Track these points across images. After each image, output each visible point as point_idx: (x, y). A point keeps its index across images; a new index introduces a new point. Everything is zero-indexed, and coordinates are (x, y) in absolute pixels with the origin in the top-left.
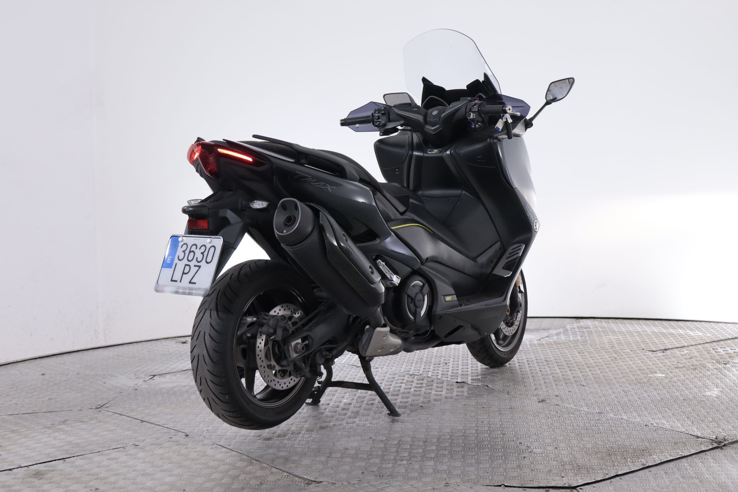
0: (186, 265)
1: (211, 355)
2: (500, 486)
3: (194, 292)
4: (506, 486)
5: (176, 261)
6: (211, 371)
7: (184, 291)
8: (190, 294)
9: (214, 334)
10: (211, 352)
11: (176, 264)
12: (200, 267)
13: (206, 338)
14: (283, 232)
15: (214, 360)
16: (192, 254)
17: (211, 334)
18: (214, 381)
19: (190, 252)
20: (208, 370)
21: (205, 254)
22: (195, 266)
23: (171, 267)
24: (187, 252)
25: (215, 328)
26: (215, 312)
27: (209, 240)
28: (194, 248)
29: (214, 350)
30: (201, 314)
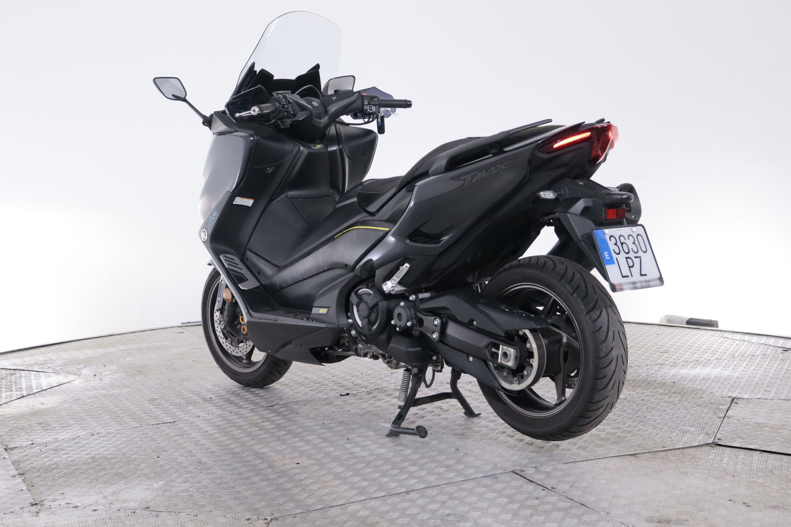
0: (626, 258)
3: (651, 283)
5: (615, 256)
7: (642, 285)
8: (649, 286)
11: (617, 258)
12: (640, 257)
13: (621, 337)
16: (624, 245)
19: (622, 244)
21: (637, 243)
22: (635, 257)
23: (614, 263)
24: (619, 244)
28: (622, 239)
30: (604, 313)
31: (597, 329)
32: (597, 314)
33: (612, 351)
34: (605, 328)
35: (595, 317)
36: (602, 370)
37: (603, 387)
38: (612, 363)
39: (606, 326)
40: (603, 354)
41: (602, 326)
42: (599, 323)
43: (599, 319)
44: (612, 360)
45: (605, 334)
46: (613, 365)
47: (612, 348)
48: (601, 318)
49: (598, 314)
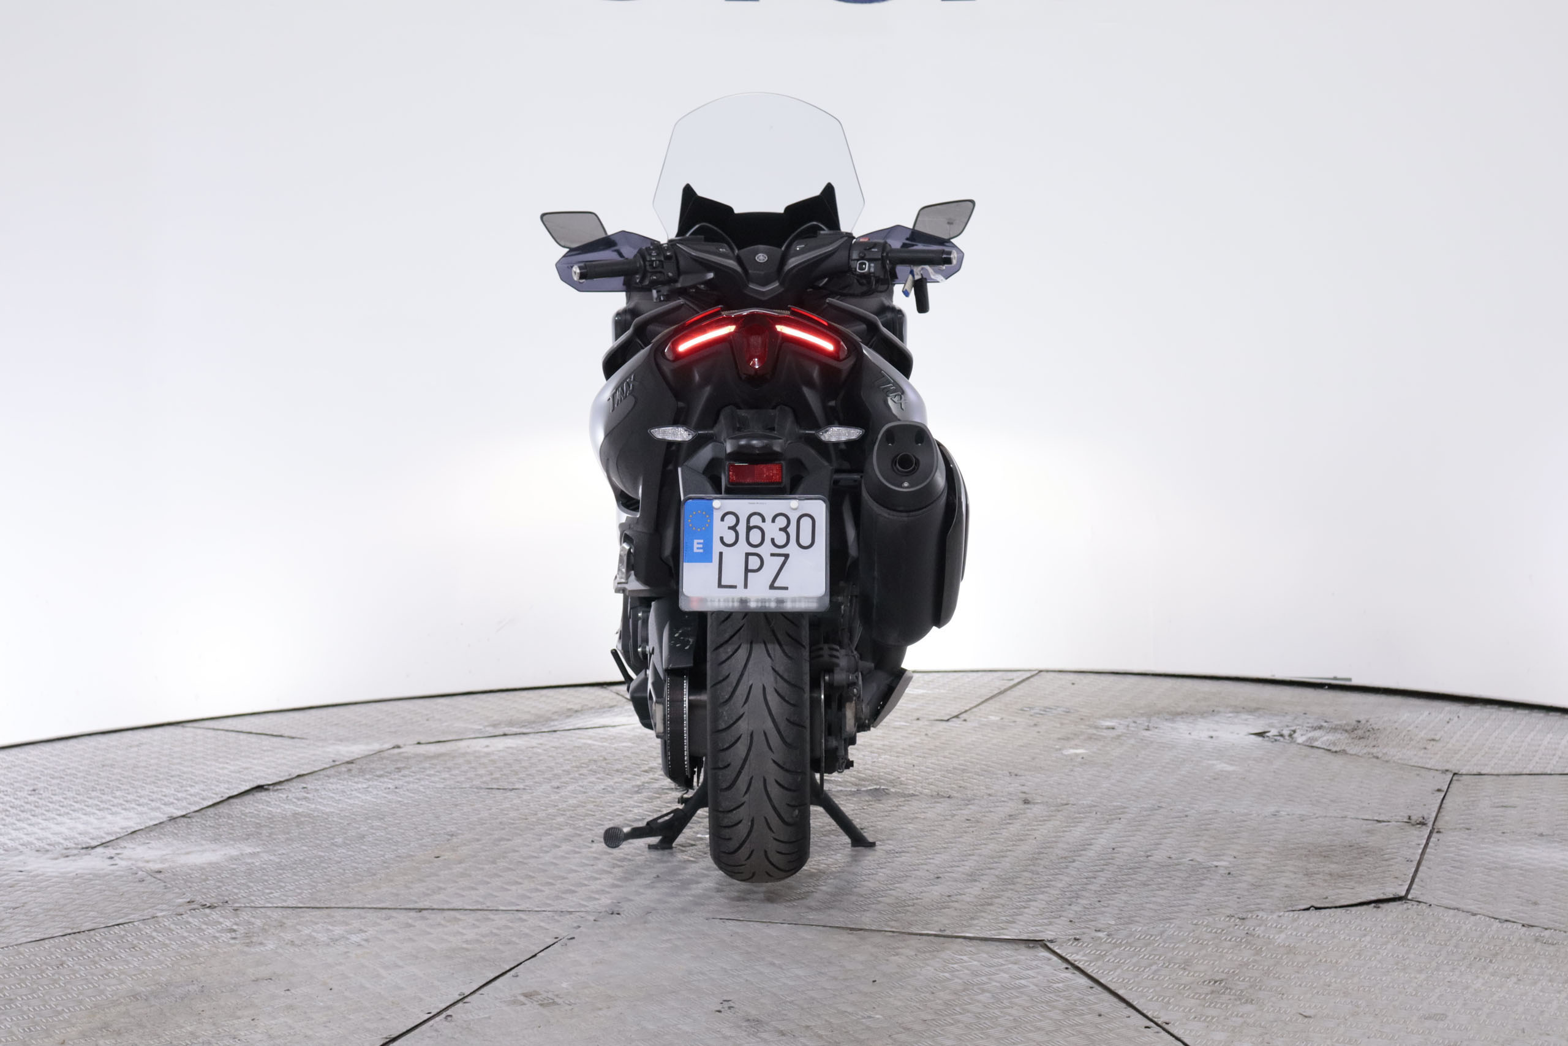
0: (748, 555)
1: (782, 729)
2: (1308, 909)
4: (1317, 908)
5: (717, 547)
6: (780, 763)
7: (763, 605)
9: (783, 687)
10: (782, 725)
11: (721, 554)
12: (787, 556)
13: (769, 698)
14: (900, 486)
15: (788, 741)
16: (756, 532)
17: (778, 690)
18: (781, 783)
19: (749, 529)
20: (774, 762)
21: (791, 530)
22: (773, 555)
23: (710, 560)
24: (742, 528)
25: (786, 676)
26: (777, 647)
27: (794, 503)
28: (756, 521)
29: (787, 720)
30: (742, 653)
31: (721, 678)
32: (727, 652)
33: (740, 722)
34: (733, 679)
35: (724, 657)
36: (722, 754)
37: (728, 784)
38: (738, 744)
39: (738, 675)
40: (723, 726)
41: (729, 675)
42: (725, 669)
43: (728, 662)
44: (740, 737)
45: (730, 689)
46: (741, 748)
47: (741, 716)
48: (733, 660)
49: (731, 653)
